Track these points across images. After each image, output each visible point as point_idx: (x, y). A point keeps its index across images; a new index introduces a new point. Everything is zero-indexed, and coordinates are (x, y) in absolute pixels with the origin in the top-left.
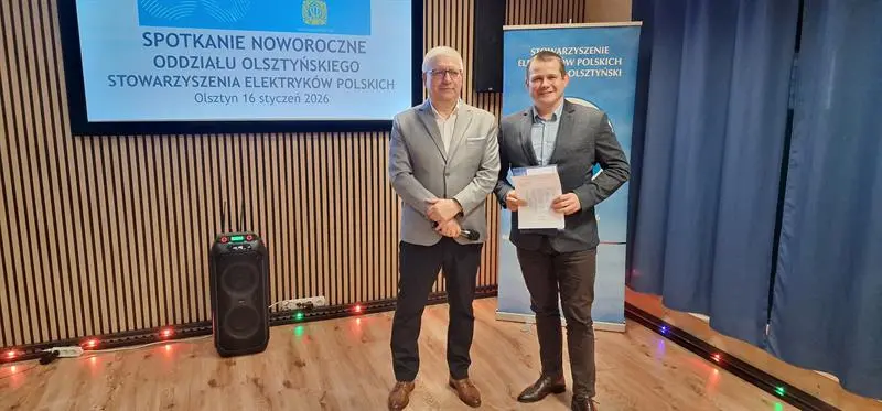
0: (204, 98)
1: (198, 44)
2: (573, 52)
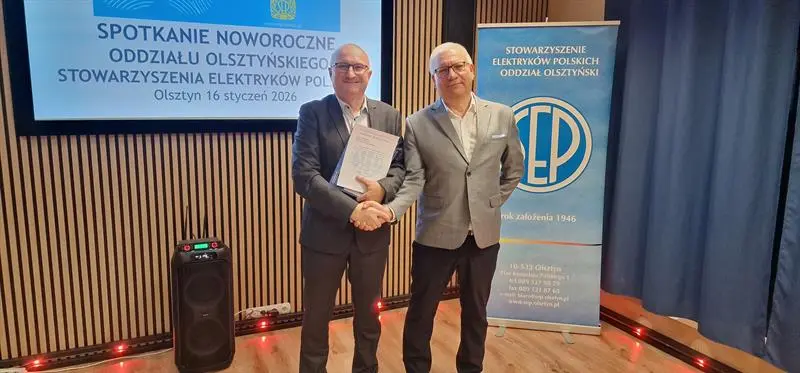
0: (164, 95)
1: (158, 37)
2: (549, 51)
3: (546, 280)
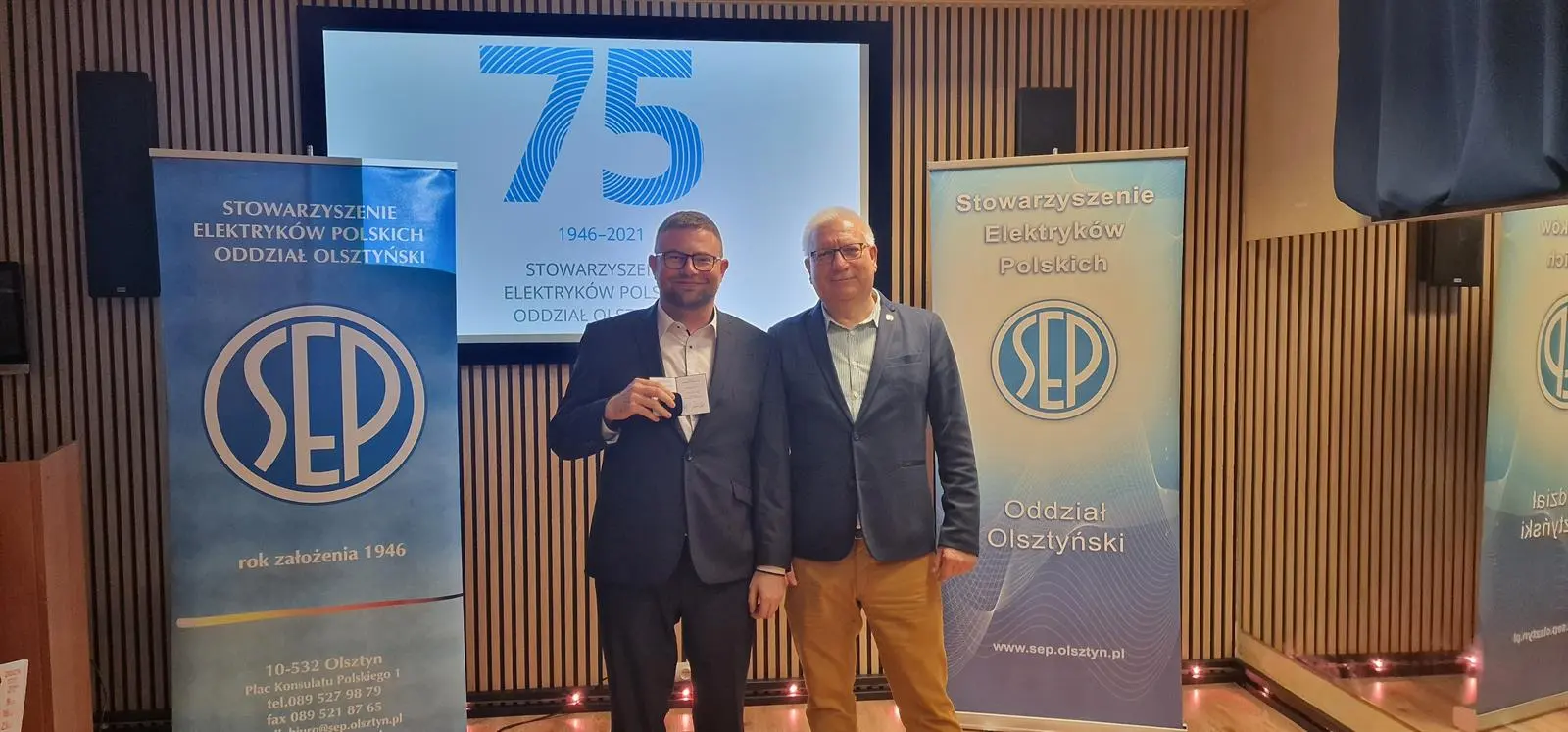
3: (352, 686)
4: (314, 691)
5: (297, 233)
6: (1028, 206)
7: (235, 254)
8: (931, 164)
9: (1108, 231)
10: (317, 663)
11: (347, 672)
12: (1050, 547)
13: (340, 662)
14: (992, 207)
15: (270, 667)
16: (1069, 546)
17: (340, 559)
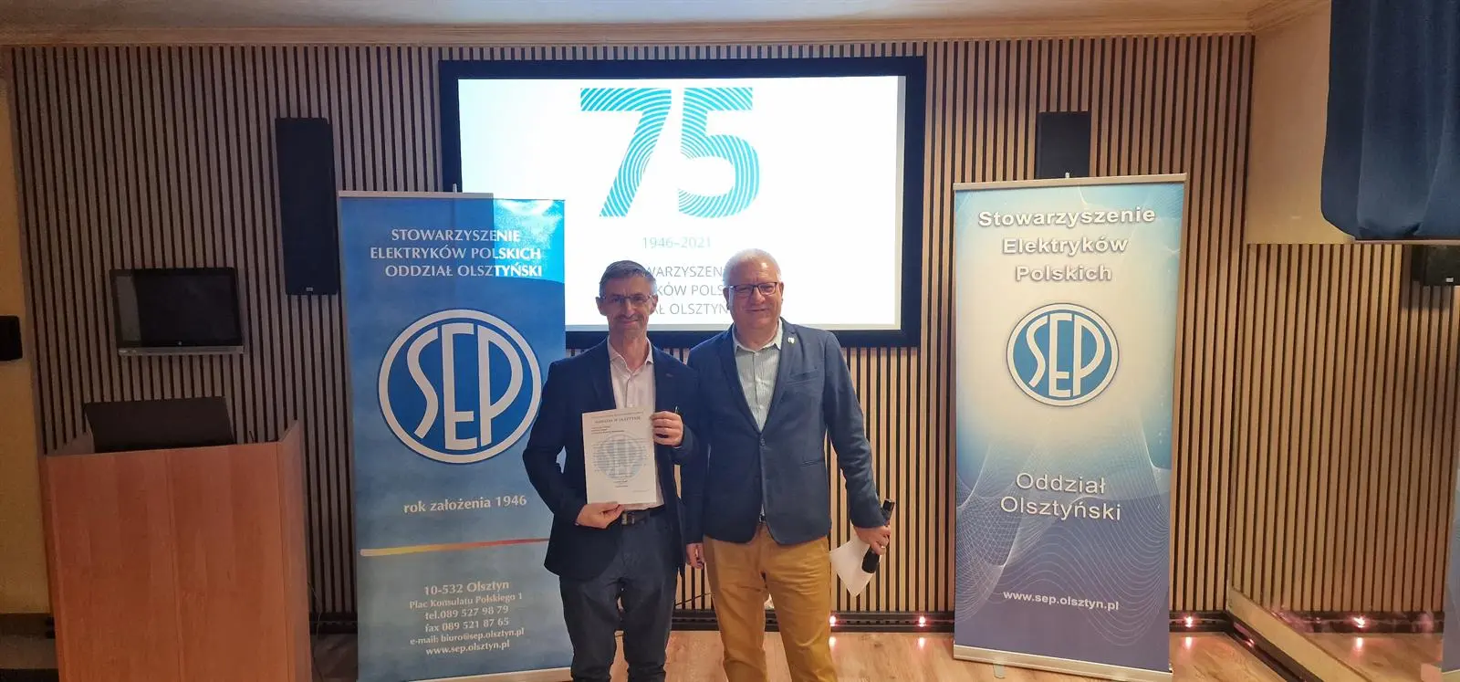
2: (463, 236)
3: (487, 605)
4: (458, 608)
5: (445, 253)
6: (1042, 222)
7: (400, 270)
8: (958, 185)
9: (1113, 246)
10: (461, 586)
11: (484, 594)
12: (1055, 513)
13: (478, 586)
14: (1012, 222)
15: (427, 588)
16: (1071, 514)
17: (478, 506)
